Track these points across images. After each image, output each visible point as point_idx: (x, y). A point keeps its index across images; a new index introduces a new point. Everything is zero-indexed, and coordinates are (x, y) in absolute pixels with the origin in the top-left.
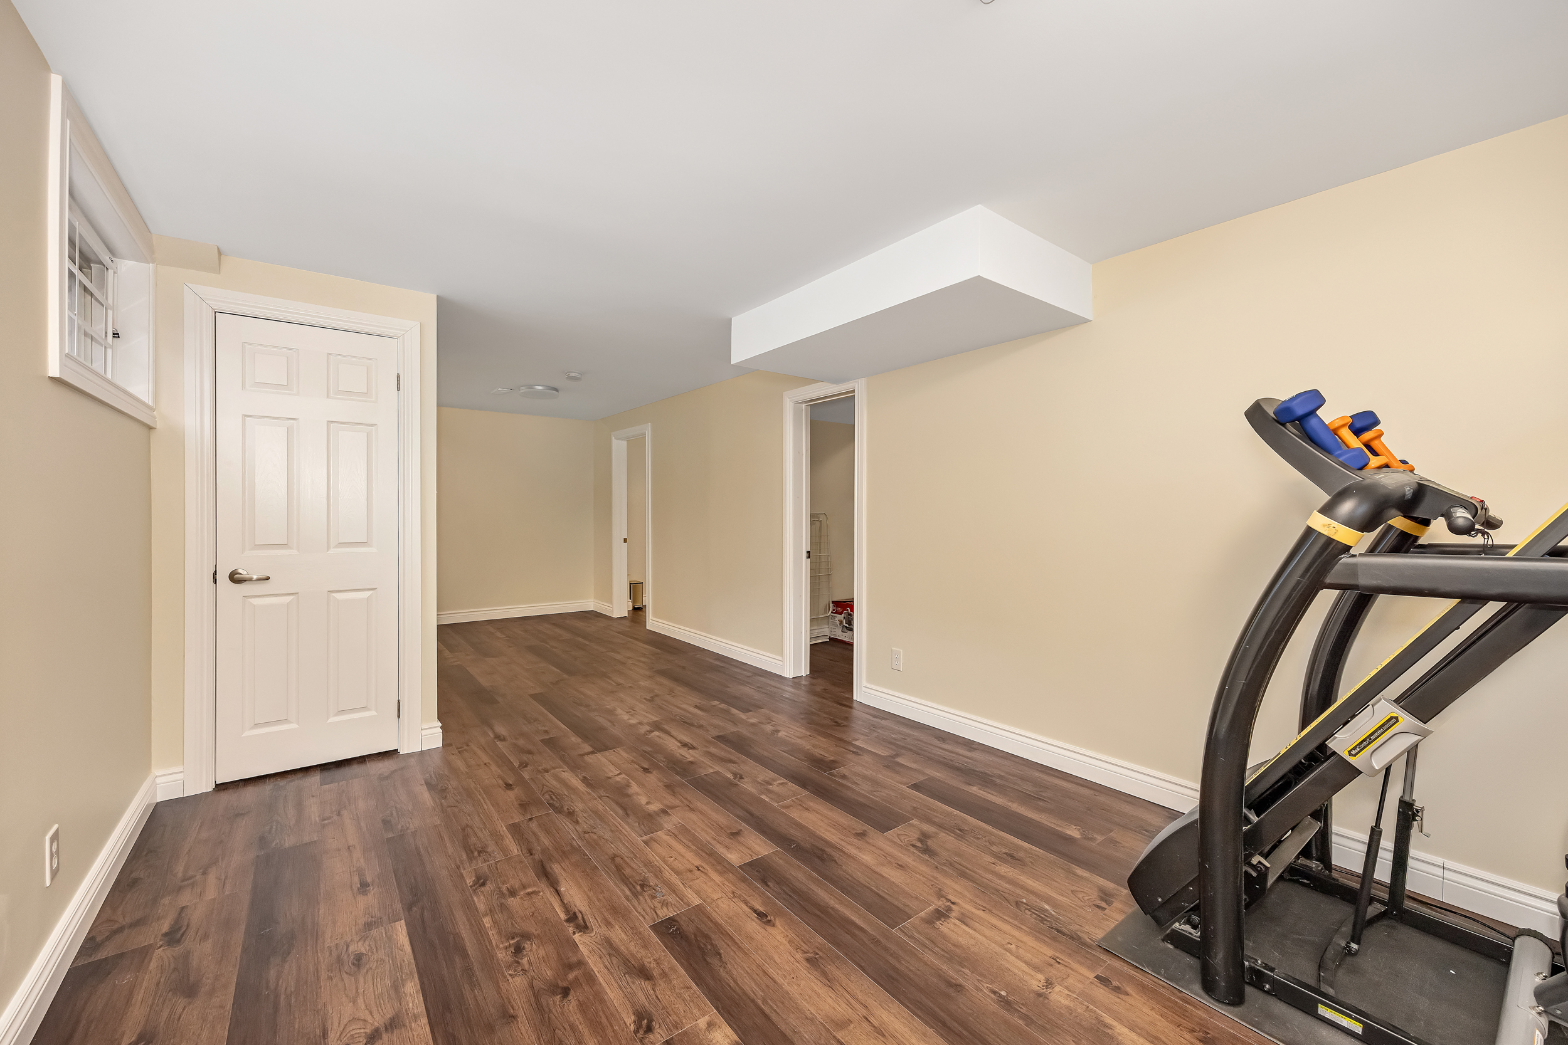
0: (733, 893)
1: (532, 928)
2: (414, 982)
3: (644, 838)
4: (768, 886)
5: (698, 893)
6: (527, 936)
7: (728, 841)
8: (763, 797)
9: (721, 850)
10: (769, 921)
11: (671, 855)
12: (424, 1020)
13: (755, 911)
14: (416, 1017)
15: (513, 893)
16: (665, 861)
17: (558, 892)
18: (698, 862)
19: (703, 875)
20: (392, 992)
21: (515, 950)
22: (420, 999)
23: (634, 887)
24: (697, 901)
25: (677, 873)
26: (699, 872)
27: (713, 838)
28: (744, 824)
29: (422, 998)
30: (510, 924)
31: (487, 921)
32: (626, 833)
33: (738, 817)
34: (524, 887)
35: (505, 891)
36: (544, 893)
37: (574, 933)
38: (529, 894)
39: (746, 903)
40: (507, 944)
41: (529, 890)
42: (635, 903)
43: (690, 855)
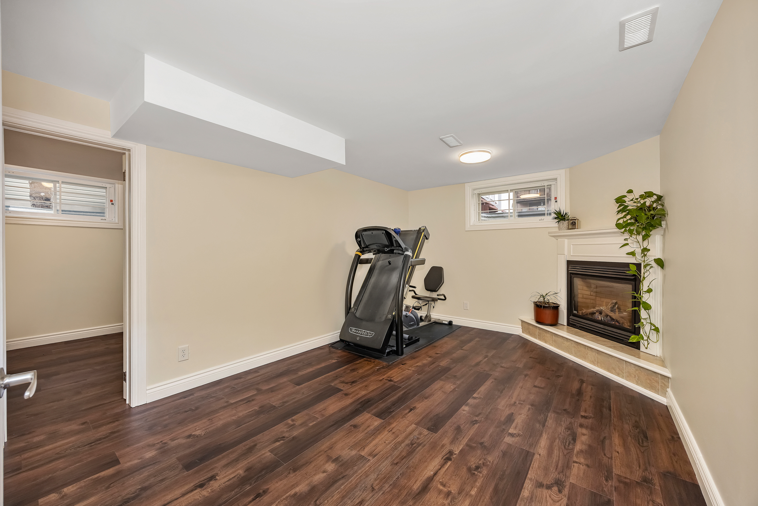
1: (464, 471)
2: (523, 494)
3: (370, 458)
5: (408, 427)
6: (469, 470)
7: (363, 427)
9: (371, 428)
11: (383, 443)
12: (529, 476)
13: (410, 411)
14: (531, 479)
15: (449, 494)
17: (435, 474)
18: (385, 432)
19: (394, 429)
20: (534, 499)
21: (479, 469)
22: (526, 485)
23: (415, 447)
24: (413, 426)
25: (396, 437)
28: (346, 425)
29: (525, 484)
30: (468, 480)
31: (473, 493)
32: (367, 469)
34: (440, 492)
35: (450, 499)
36: (440, 479)
37: (456, 454)
38: (444, 486)
40: (479, 474)
41: (441, 487)
42: (425, 443)
43: (380, 437)
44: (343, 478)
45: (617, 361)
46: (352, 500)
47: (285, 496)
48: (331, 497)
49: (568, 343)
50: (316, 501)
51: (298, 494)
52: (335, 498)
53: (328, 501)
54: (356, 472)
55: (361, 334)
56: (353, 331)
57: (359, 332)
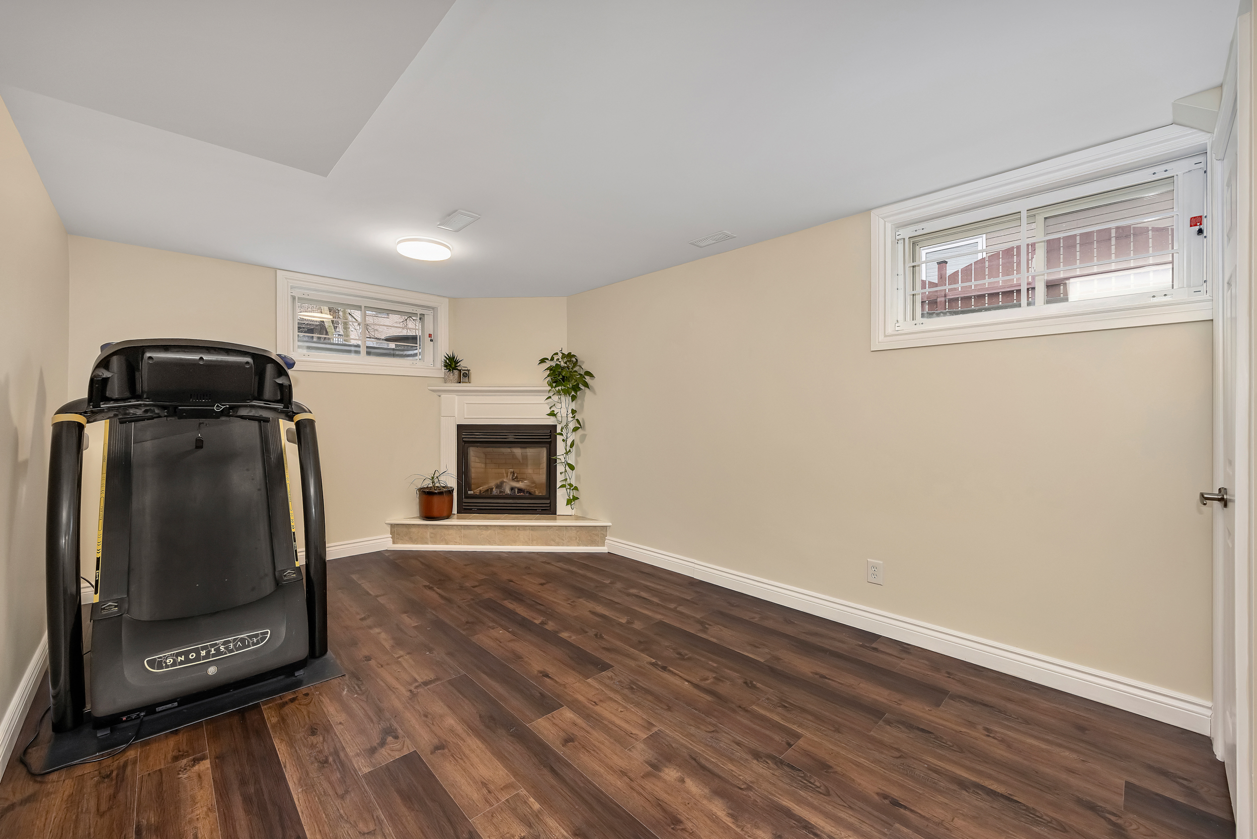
0: (565, 688)
3: (656, 729)
4: (540, 693)
5: (590, 685)
7: (575, 731)
8: (536, 806)
9: (580, 721)
10: (541, 673)
11: (623, 713)
13: (550, 677)
16: (625, 707)
18: (597, 708)
19: (591, 699)
23: (638, 687)
24: (589, 680)
25: (611, 699)
26: (595, 700)
27: (591, 734)
28: (561, 753)
32: (677, 734)
33: (569, 766)
37: (656, 662)
39: (556, 682)
42: (630, 678)
43: (606, 714)
44: (695, 760)
45: (557, 530)
46: (734, 752)
47: (736, 829)
48: (733, 773)
49: (489, 532)
50: (741, 789)
51: (730, 811)
52: (733, 768)
53: (740, 775)
54: (682, 745)
55: (214, 655)
56: (170, 661)
57: (203, 653)
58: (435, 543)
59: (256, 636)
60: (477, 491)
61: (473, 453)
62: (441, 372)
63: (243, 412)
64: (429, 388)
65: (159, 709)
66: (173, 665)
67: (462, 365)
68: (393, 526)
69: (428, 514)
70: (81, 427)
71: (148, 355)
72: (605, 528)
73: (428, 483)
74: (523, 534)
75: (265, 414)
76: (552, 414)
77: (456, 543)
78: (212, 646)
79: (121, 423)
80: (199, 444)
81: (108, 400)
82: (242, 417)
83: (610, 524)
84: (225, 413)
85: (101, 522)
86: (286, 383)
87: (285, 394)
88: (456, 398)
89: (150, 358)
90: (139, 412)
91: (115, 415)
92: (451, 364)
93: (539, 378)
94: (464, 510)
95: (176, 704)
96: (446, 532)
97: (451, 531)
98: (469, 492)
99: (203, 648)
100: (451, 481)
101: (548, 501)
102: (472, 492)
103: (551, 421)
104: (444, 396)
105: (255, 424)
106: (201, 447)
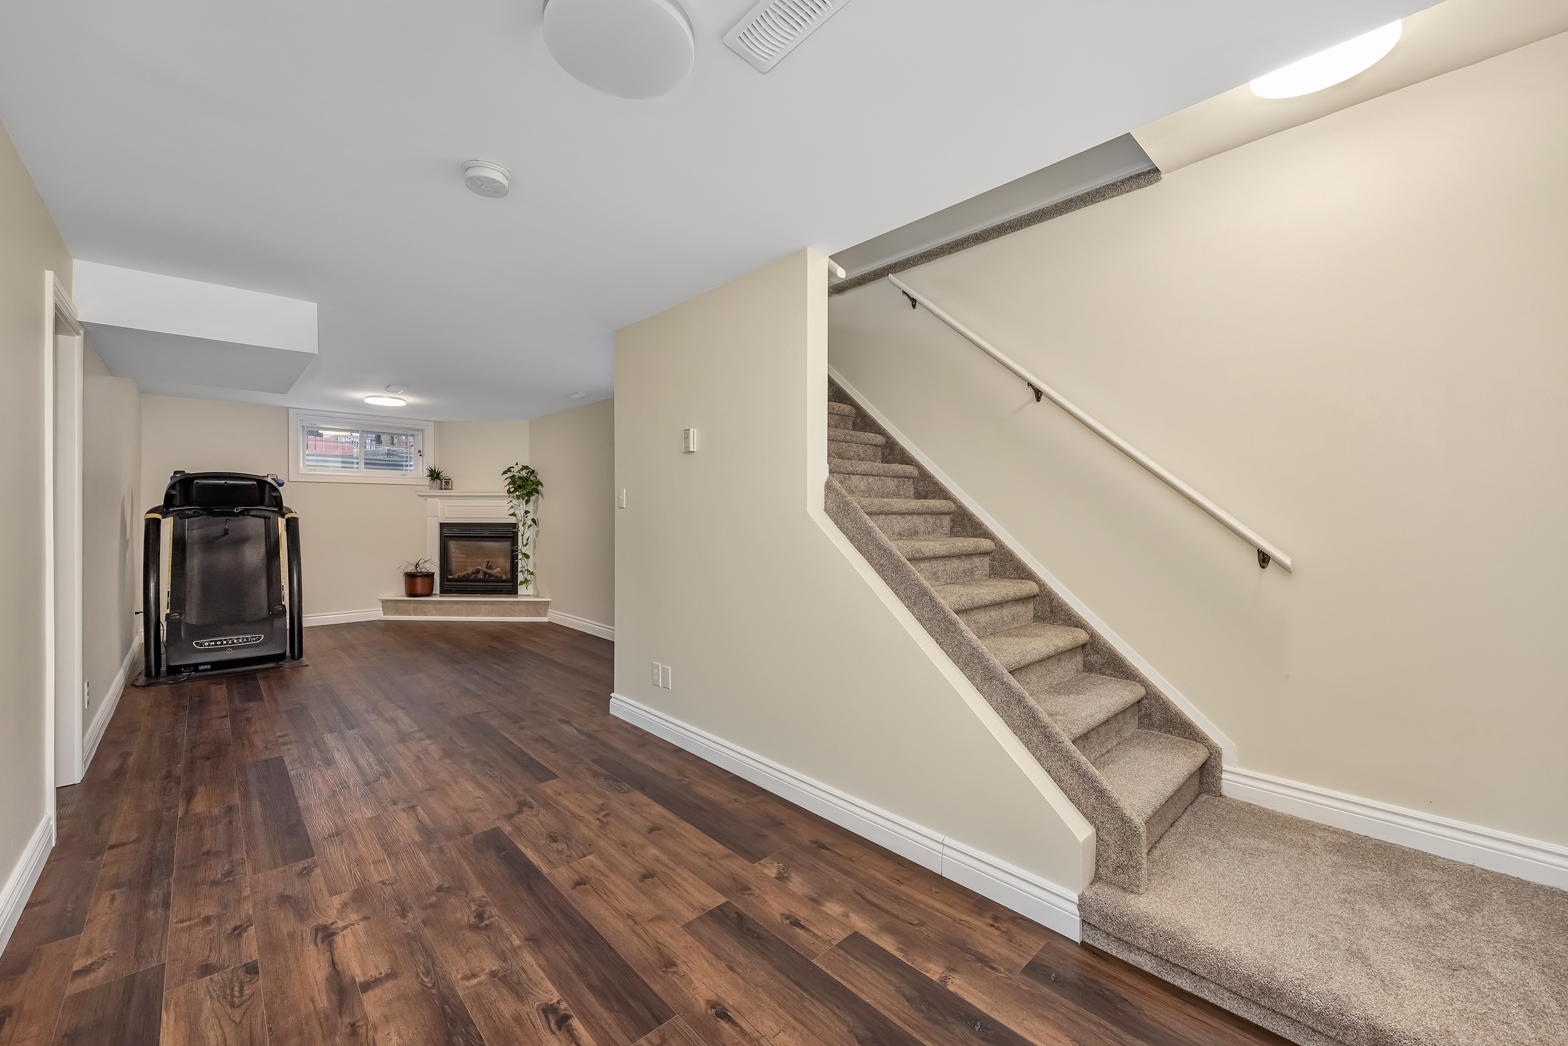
55: (230, 644)
56: (207, 644)
57: (225, 642)
58: (415, 614)
59: (255, 637)
60: (456, 576)
61: (453, 545)
62: (427, 481)
63: (253, 513)
64: (418, 494)
65: (201, 668)
66: (208, 646)
67: (443, 475)
68: (384, 602)
69: (412, 593)
70: (159, 521)
71: (196, 481)
72: (547, 603)
73: (411, 569)
74: (484, 608)
75: (267, 514)
76: (514, 514)
77: (432, 615)
78: (230, 639)
79: (180, 519)
80: (226, 532)
81: (173, 506)
82: (253, 516)
83: (550, 600)
84: (242, 513)
85: (170, 573)
86: (279, 495)
87: (278, 502)
88: (439, 501)
89: (197, 483)
90: (191, 512)
91: (177, 515)
92: (434, 475)
93: (502, 485)
94: (444, 591)
95: (209, 667)
96: (424, 606)
97: (429, 606)
98: (449, 577)
99: (225, 640)
100: (434, 567)
101: (512, 584)
102: (451, 577)
103: (513, 520)
104: (429, 500)
105: (262, 521)
106: (227, 534)
